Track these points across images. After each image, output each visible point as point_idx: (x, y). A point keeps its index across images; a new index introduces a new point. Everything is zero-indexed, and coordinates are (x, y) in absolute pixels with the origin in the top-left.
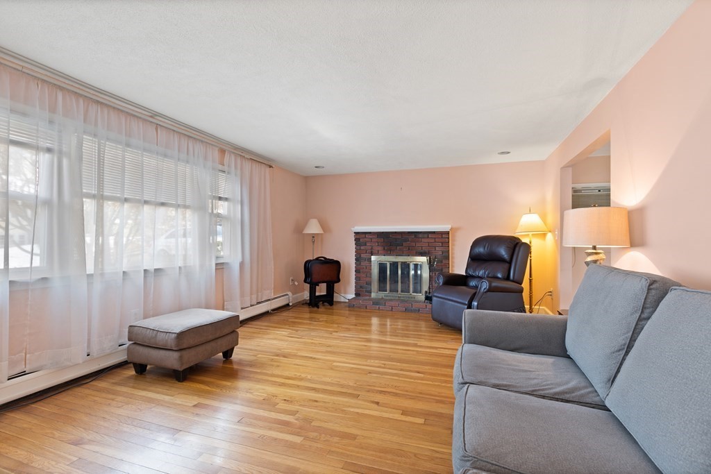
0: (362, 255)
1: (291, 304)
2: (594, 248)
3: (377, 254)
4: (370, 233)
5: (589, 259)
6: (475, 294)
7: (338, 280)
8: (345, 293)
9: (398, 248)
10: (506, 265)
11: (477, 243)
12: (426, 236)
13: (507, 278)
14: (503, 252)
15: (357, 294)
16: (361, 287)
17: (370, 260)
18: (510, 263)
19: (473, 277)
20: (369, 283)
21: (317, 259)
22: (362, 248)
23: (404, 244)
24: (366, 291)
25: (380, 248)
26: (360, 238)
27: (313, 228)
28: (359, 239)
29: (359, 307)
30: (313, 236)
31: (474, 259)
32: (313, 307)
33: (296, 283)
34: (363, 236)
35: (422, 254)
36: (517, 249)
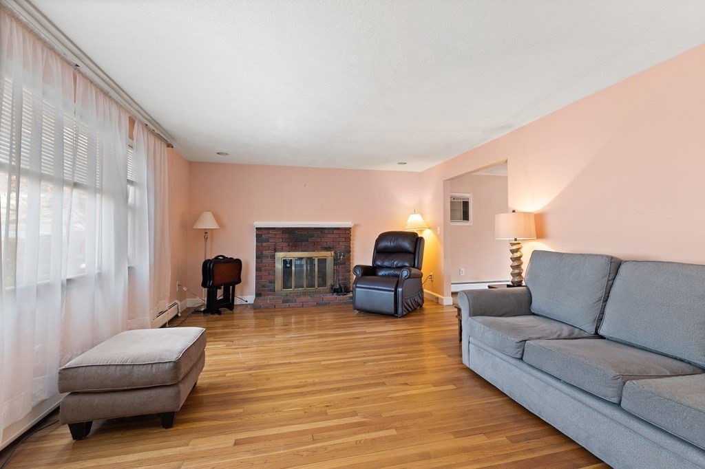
0: (264, 253)
1: (179, 315)
2: (516, 240)
3: (282, 250)
4: (274, 228)
5: (514, 247)
6: (398, 281)
7: (239, 281)
8: (242, 295)
9: (303, 243)
10: (412, 256)
11: (383, 237)
12: (331, 231)
13: (414, 267)
14: (407, 245)
15: (258, 295)
16: (263, 286)
17: (273, 257)
18: (414, 254)
19: (382, 267)
20: (273, 282)
21: (217, 258)
22: (264, 244)
23: (310, 239)
24: (271, 291)
25: (285, 245)
26: (263, 234)
27: (208, 222)
28: (261, 235)
29: (267, 308)
30: (206, 232)
31: (380, 252)
32: (212, 313)
33: (185, 289)
34: (267, 231)
35: (327, 249)
36: (418, 242)
